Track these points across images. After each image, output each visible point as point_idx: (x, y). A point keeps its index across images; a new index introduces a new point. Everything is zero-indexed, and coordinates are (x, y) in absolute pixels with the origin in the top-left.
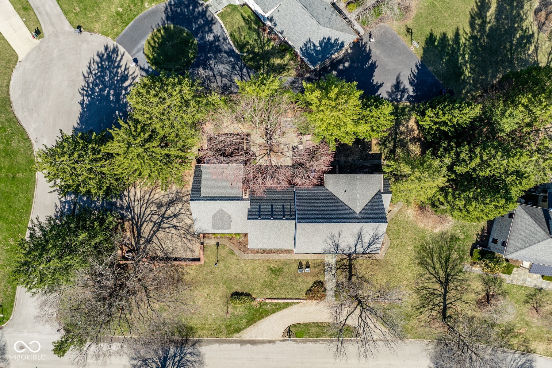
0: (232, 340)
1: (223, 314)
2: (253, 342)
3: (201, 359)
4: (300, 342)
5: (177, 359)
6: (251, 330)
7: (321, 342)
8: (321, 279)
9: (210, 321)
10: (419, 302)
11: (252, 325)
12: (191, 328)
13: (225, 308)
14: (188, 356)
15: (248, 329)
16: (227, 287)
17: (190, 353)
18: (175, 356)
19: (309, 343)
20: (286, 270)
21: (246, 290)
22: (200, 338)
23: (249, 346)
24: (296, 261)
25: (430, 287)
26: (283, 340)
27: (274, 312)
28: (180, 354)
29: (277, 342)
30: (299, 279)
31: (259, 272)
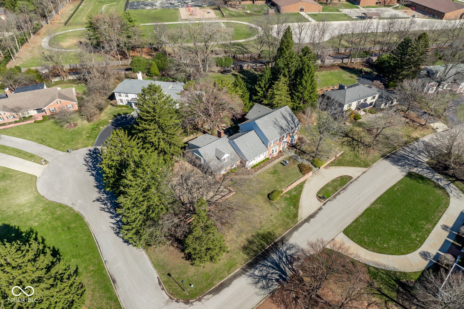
0: (299, 223)
1: (276, 212)
2: (312, 216)
3: (297, 248)
4: (332, 199)
5: (284, 259)
6: (302, 211)
7: (342, 192)
8: (299, 163)
9: (275, 221)
10: (350, 148)
11: (299, 208)
12: (269, 233)
13: (273, 207)
14: (288, 252)
15: (300, 211)
16: (261, 195)
17: (287, 249)
18: (280, 259)
19: (337, 197)
20: (278, 169)
21: (272, 190)
22: (281, 236)
23: (312, 220)
24: (278, 163)
25: (344, 140)
26: (324, 204)
27: (300, 194)
28: (282, 254)
29: (323, 207)
30: (289, 169)
31: (267, 178)
